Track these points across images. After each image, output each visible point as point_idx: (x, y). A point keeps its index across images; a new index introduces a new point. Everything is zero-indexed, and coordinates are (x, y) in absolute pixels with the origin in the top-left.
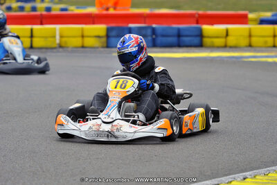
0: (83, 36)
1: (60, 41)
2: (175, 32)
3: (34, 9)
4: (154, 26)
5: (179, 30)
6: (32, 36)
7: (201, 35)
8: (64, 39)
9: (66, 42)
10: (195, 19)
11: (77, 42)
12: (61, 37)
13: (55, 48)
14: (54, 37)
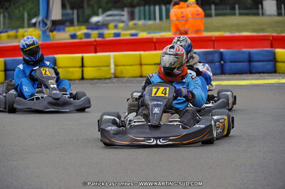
0: (141, 65)
1: (115, 70)
2: (246, 57)
3: (101, 35)
4: (222, 50)
5: (250, 54)
6: (83, 66)
7: (274, 60)
8: (119, 68)
9: (122, 72)
10: (270, 42)
11: (134, 71)
12: (116, 65)
13: (109, 78)
14: (109, 66)
